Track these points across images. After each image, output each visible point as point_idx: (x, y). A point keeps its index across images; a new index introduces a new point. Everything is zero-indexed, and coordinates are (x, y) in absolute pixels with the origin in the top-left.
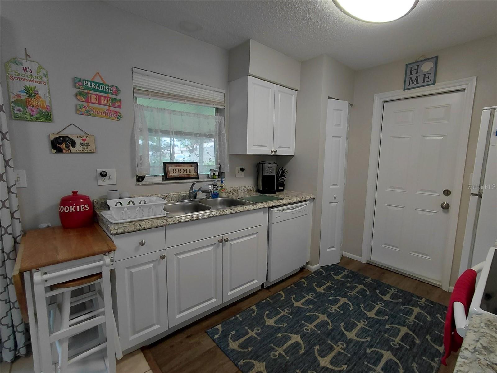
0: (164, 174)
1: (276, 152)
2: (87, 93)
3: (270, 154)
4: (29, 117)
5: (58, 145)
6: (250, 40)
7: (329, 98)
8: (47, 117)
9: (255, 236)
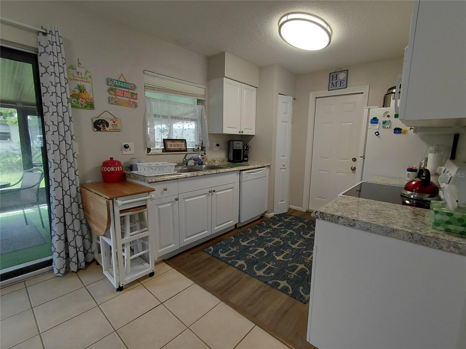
0: (164, 147)
1: (242, 132)
2: (115, 89)
3: (239, 134)
4: (80, 106)
5: (98, 126)
6: (225, 52)
7: (279, 94)
8: (91, 106)
9: (231, 190)
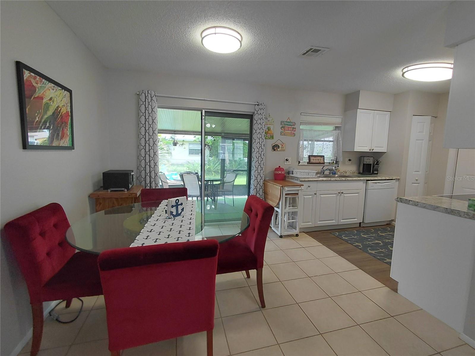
0: (309, 161)
1: (373, 150)
2: (285, 127)
3: (369, 151)
4: (268, 138)
5: (274, 148)
6: (359, 91)
7: (414, 115)
8: (272, 137)
9: (357, 194)
